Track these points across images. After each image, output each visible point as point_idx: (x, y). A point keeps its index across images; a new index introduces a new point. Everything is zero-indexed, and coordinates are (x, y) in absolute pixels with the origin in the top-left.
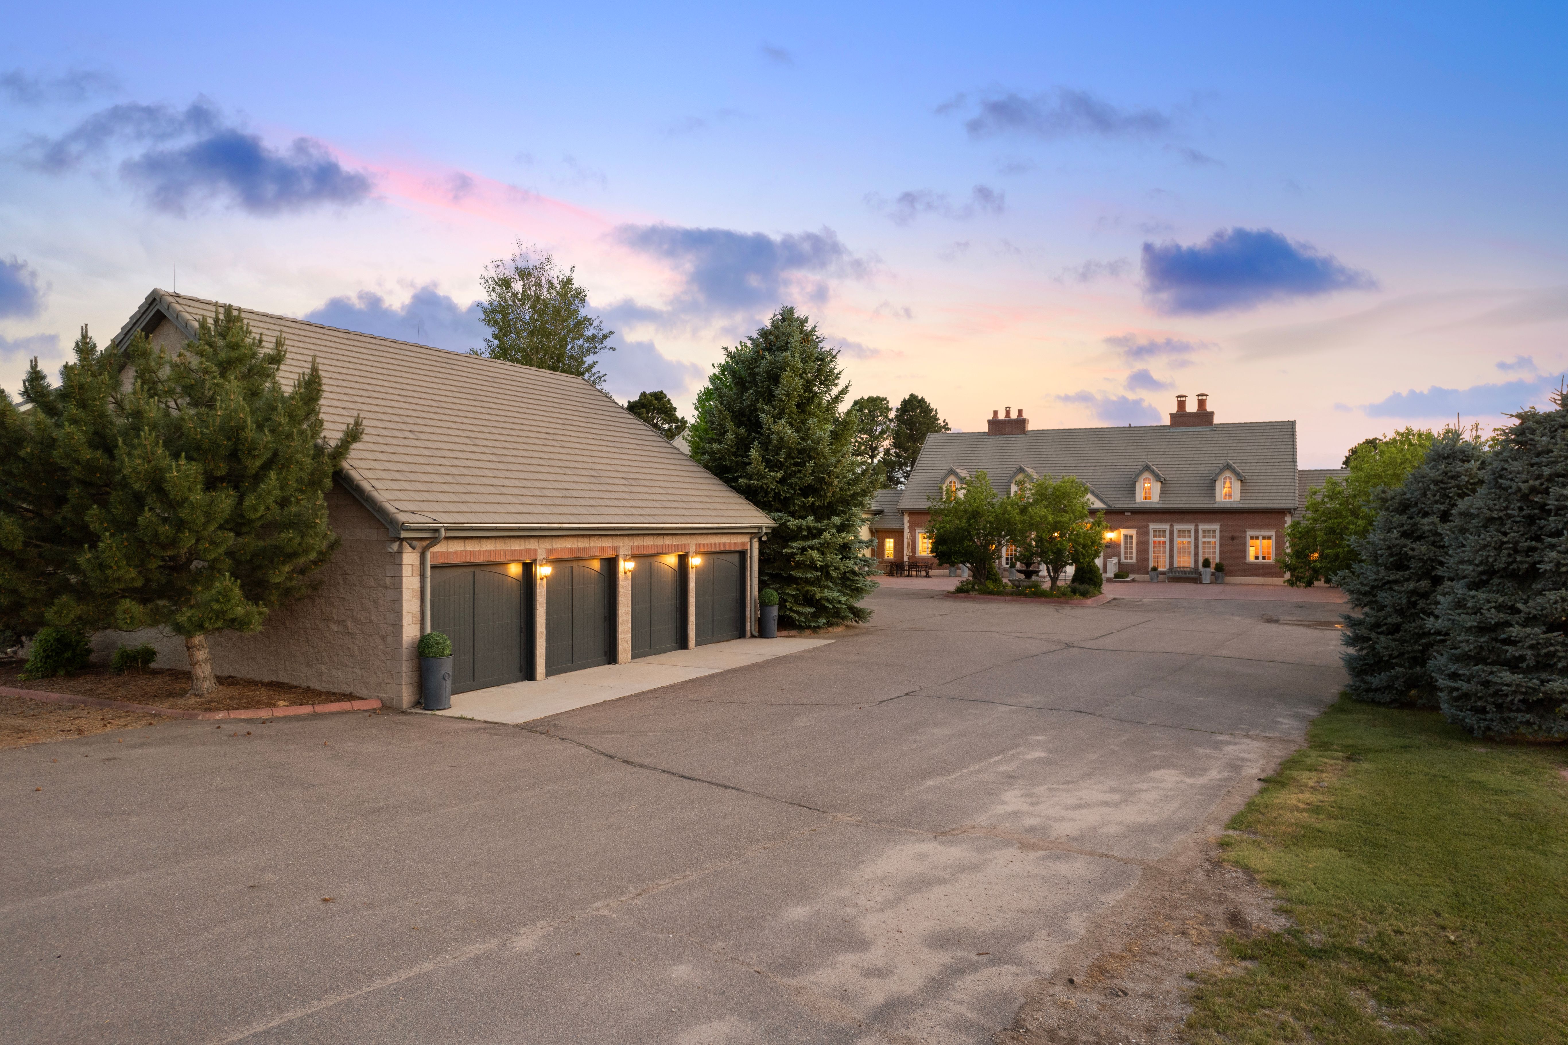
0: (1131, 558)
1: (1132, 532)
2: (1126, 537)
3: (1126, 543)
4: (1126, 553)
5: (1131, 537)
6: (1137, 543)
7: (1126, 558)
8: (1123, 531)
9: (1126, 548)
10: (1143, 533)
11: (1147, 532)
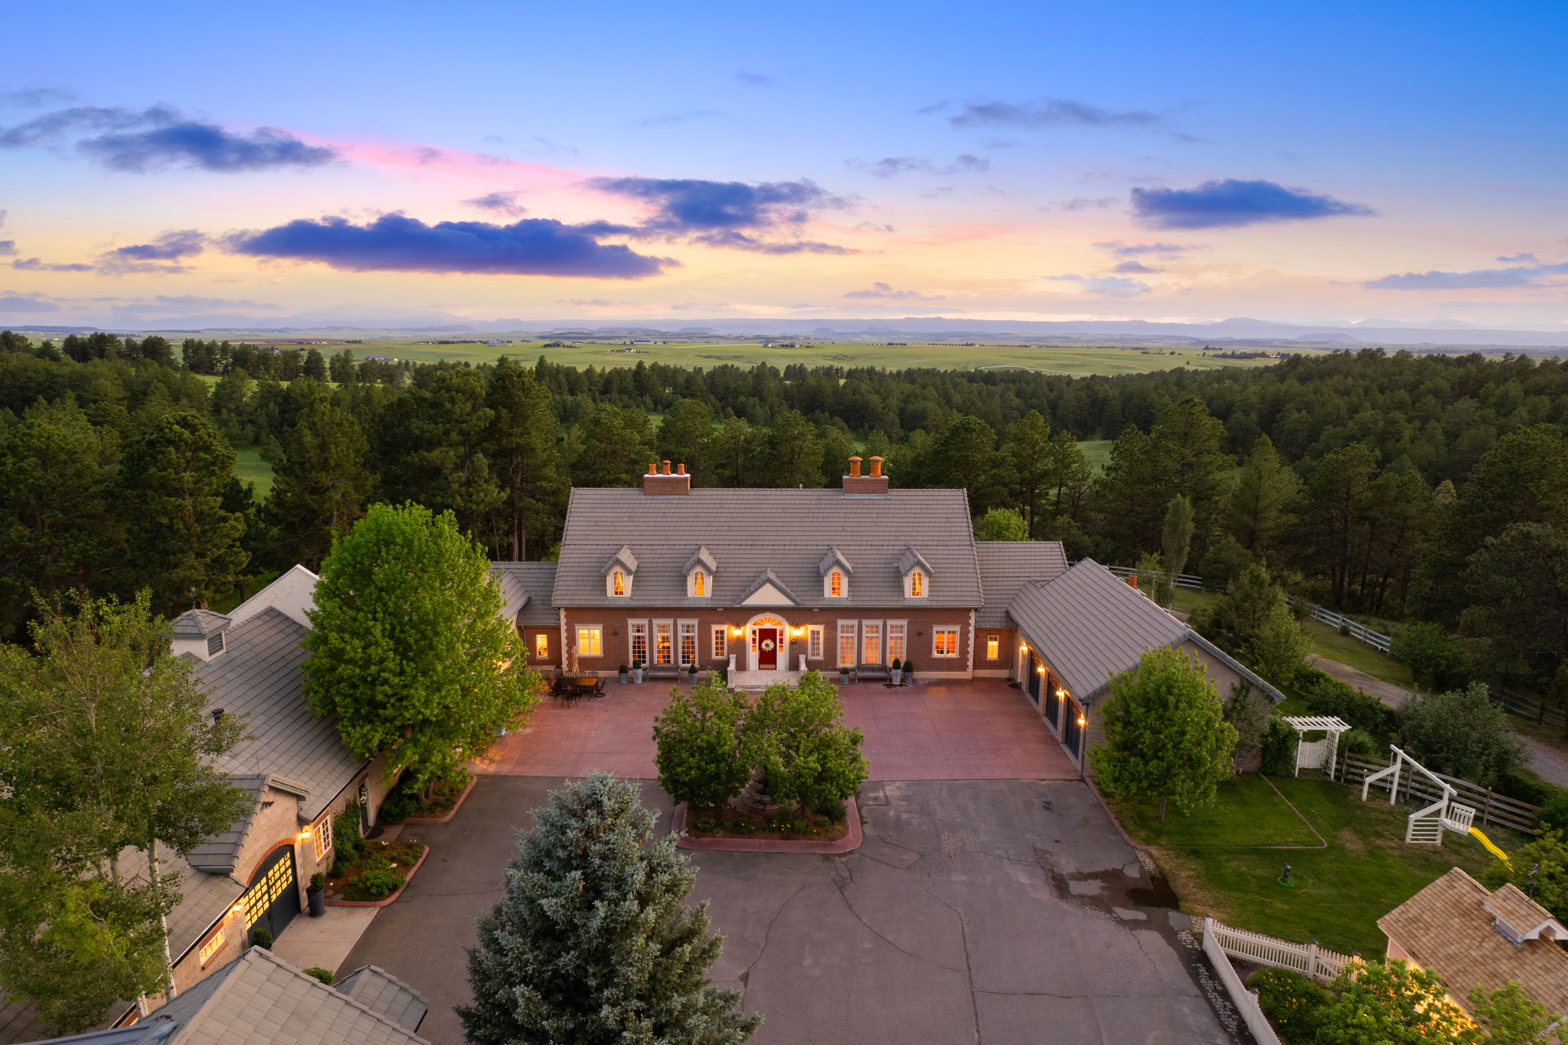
0: (818, 655)
1: (820, 628)
2: (813, 632)
3: (813, 638)
4: (813, 649)
5: (818, 633)
6: (825, 639)
7: (813, 655)
8: (811, 628)
9: (813, 644)
10: (831, 630)
11: (835, 628)
